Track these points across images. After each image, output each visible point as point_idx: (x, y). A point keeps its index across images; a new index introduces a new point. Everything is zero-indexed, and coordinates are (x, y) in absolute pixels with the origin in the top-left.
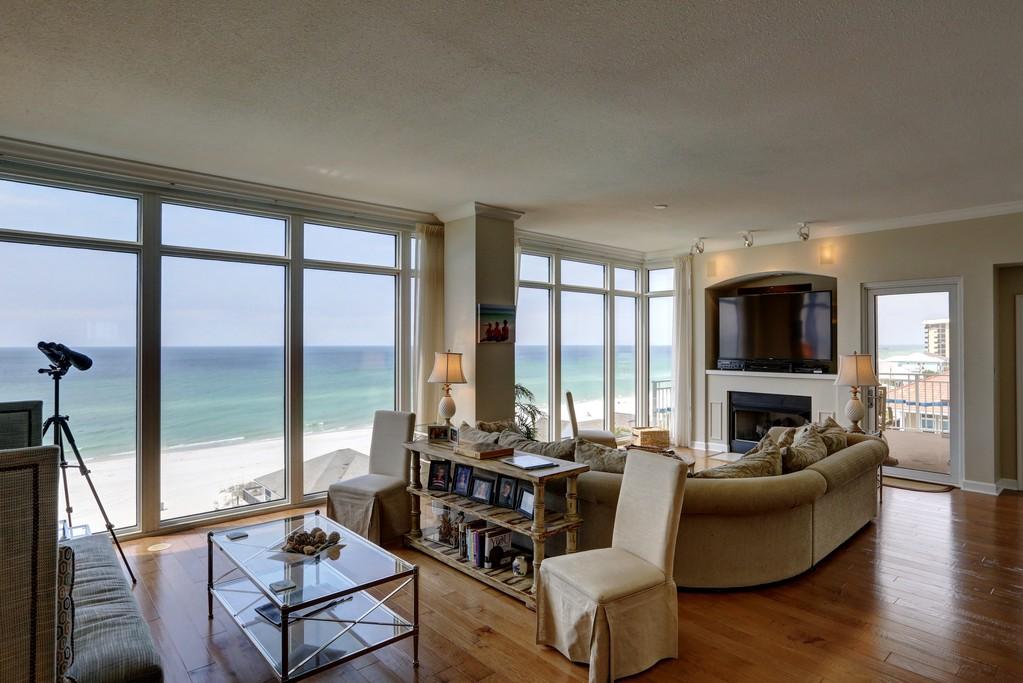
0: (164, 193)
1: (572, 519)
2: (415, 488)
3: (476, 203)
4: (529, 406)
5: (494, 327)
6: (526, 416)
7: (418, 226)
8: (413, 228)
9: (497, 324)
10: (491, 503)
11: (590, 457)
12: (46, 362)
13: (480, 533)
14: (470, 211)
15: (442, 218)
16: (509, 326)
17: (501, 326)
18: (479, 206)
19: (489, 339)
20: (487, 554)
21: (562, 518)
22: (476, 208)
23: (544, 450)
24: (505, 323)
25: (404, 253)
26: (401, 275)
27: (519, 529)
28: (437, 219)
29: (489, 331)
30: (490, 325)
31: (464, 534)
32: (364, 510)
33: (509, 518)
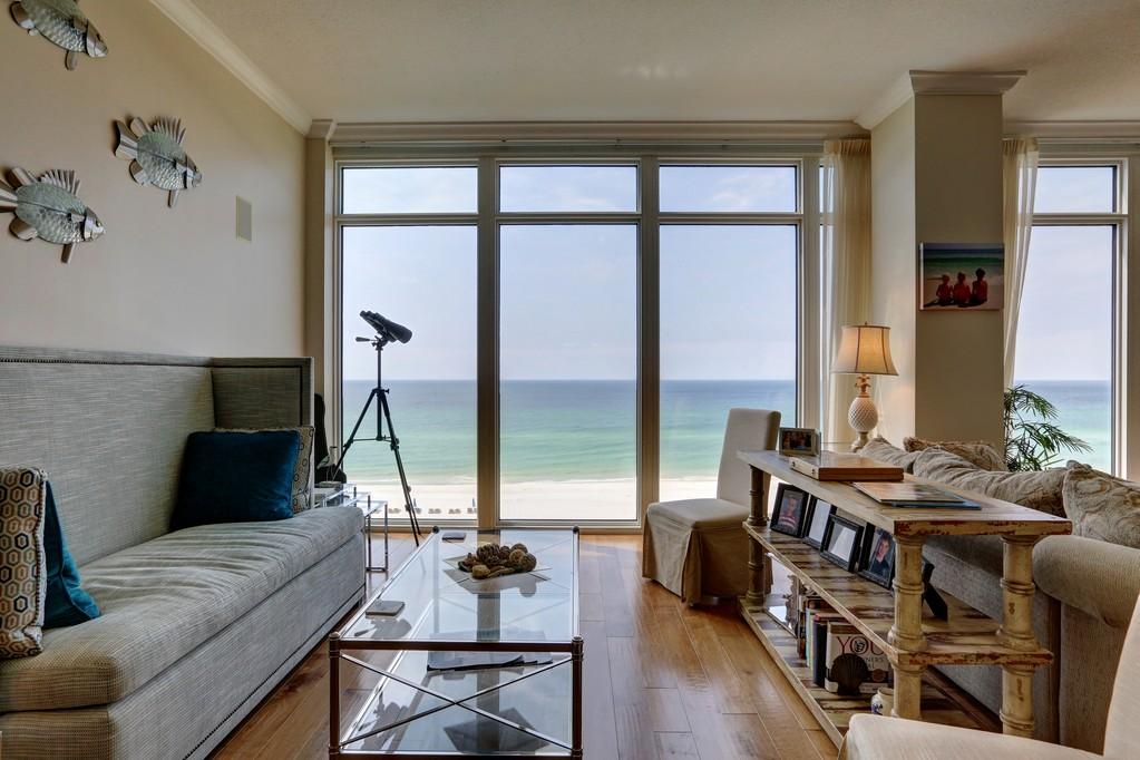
0: (499, 154)
1: (1014, 642)
2: (751, 523)
3: (911, 72)
4: (1044, 426)
5: (953, 281)
6: (1033, 443)
7: (827, 144)
8: (820, 149)
9: (961, 277)
10: (851, 569)
11: (1101, 508)
12: (372, 333)
13: (821, 620)
14: (905, 93)
15: (867, 123)
16: (989, 280)
17: (970, 281)
18: (918, 76)
19: (944, 301)
20: (829, 664)
21: (992, 633)
22: (915, 83)
23: (994, 486)
24: (980, 274)
25: (807, 189)
26: (804, 223)
27: (867, 629)
28: (858, 127)
29: (943, 289)
30: (946, 279)
31: (803, 615)
32: (681, 545)
33: (860, 602)
